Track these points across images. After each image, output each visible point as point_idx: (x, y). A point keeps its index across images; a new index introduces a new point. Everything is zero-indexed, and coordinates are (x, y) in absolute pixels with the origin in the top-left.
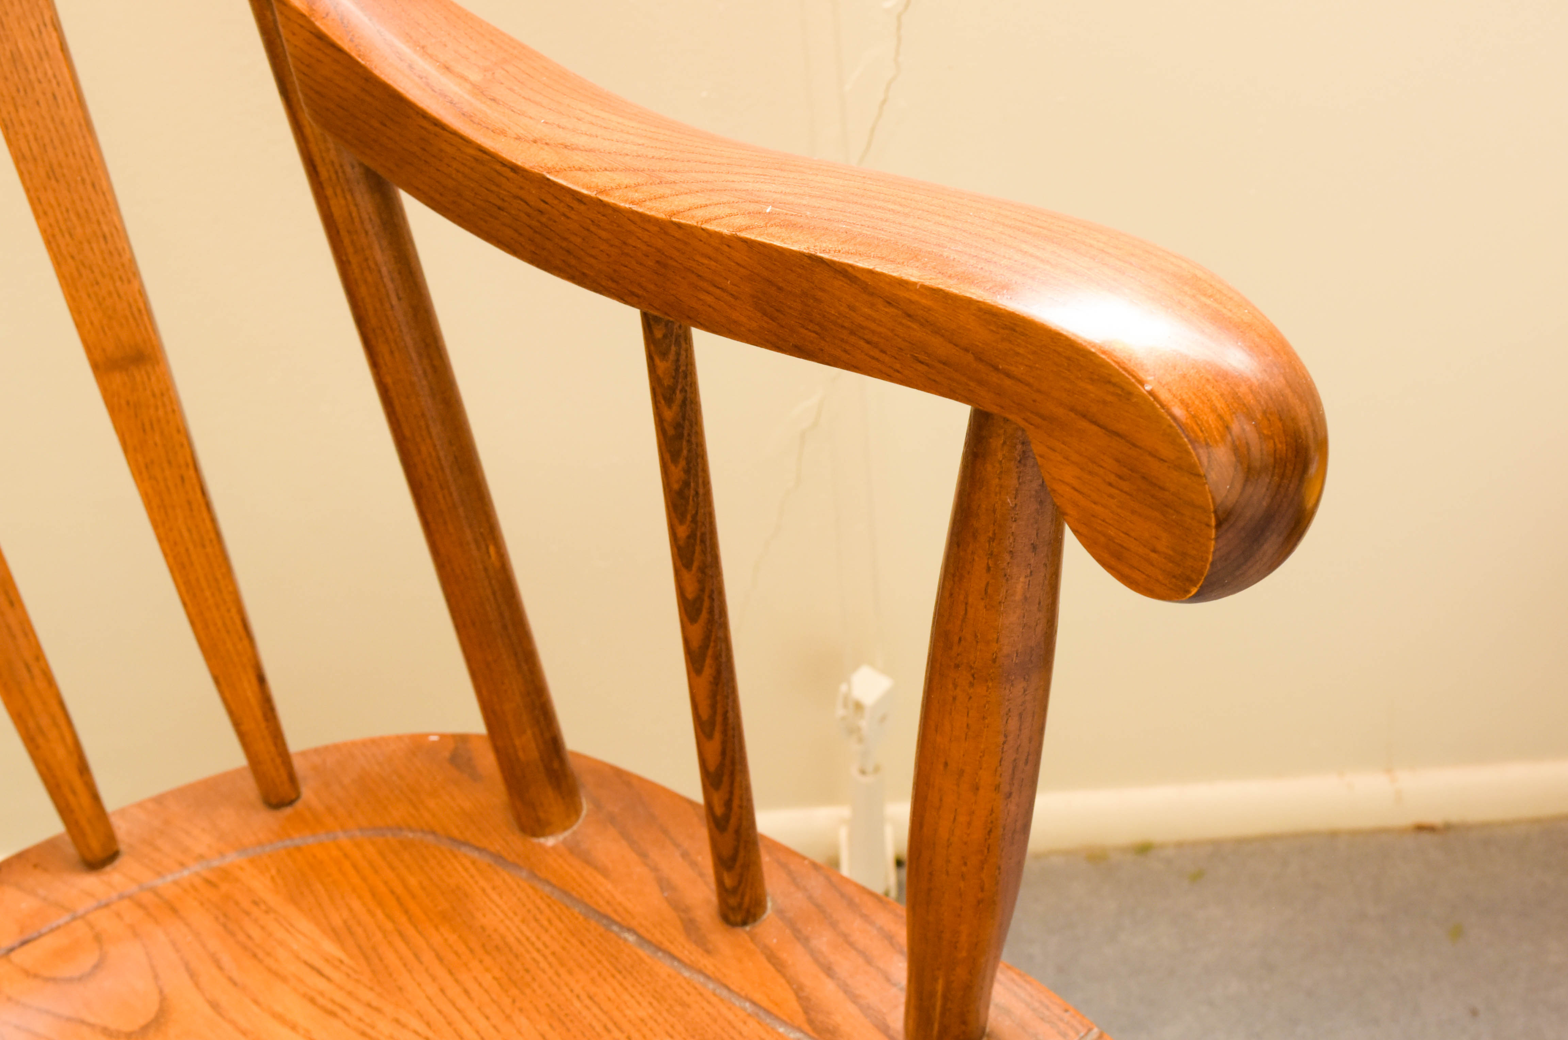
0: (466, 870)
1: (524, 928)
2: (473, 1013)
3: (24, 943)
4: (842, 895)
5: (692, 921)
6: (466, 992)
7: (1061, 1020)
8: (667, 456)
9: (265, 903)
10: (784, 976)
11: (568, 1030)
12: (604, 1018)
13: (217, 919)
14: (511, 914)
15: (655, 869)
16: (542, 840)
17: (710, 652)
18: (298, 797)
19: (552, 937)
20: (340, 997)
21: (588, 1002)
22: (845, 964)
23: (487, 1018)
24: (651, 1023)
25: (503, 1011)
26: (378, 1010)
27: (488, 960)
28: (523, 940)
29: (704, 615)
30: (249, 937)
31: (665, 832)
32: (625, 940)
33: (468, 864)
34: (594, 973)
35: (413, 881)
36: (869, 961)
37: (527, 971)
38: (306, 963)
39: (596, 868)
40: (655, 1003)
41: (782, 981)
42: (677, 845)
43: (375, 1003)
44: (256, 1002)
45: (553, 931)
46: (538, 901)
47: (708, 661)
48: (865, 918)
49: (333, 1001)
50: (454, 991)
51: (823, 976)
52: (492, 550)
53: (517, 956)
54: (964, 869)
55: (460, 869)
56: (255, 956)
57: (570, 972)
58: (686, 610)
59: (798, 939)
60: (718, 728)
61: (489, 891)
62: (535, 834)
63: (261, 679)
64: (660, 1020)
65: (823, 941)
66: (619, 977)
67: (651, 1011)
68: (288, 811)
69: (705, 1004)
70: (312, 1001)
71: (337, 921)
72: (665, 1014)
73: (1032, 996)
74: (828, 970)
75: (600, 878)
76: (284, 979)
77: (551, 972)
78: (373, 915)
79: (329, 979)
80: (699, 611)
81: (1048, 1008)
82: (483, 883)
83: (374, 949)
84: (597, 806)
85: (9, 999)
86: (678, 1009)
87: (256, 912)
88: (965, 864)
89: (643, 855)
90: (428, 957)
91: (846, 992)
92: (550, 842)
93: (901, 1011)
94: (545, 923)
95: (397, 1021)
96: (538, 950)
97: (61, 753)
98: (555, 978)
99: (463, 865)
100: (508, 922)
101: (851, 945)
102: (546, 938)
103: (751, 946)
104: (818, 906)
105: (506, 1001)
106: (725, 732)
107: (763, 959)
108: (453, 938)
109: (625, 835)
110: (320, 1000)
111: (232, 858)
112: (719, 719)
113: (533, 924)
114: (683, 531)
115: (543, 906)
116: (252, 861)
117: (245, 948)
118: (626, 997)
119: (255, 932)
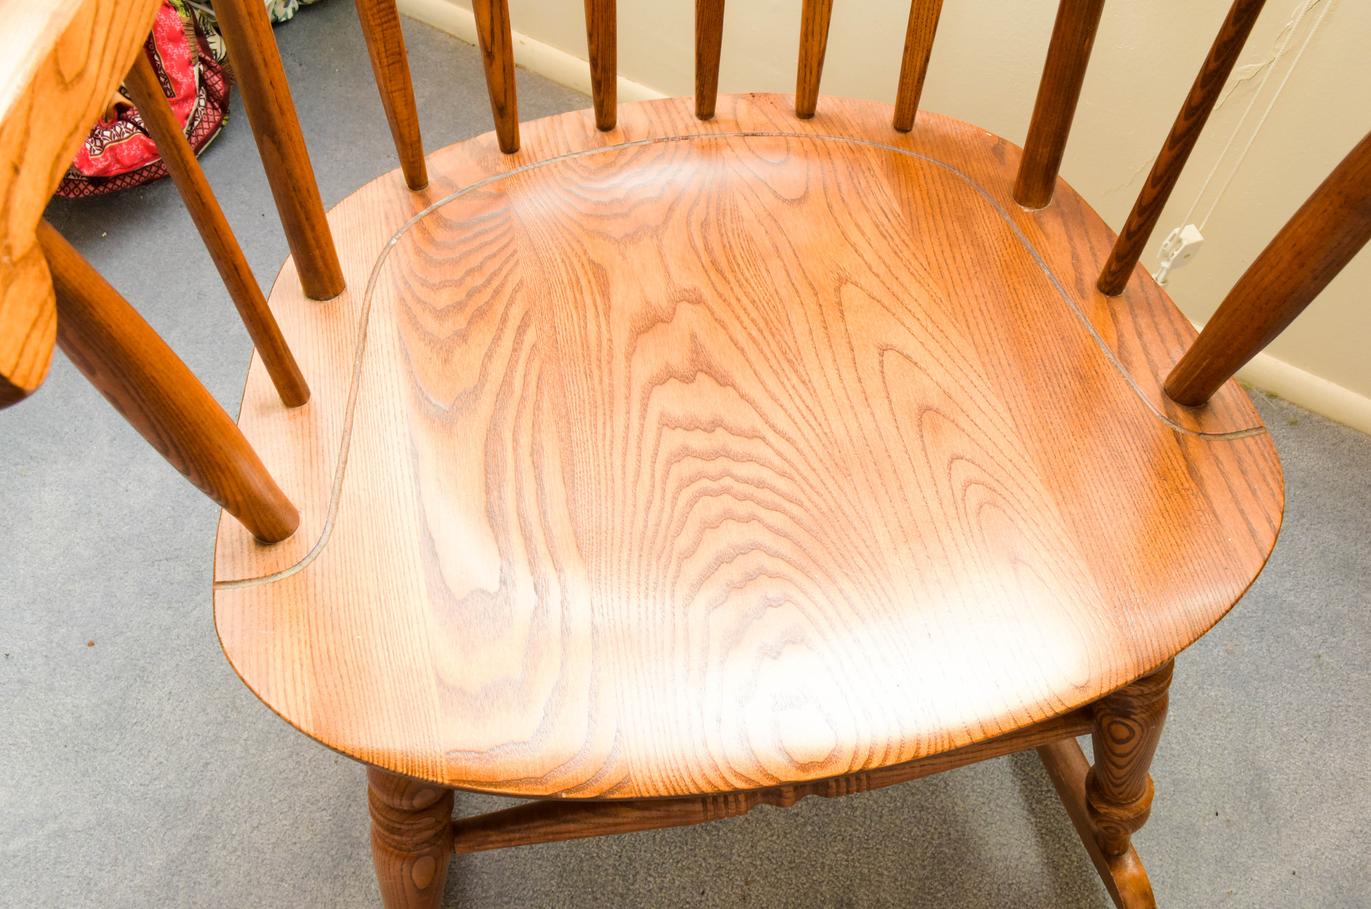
0: (979, 203)
1: (996, 243)
2: (953, 268)
3: (753, 135)
4: (1164, 305)
5: (1081, 280)
6: (954, 257)
7: (1249, 415)
8: (1232, 20)
9: (874, 171)
10: (1116, 327)
11: (997, 298)
12: (1017, 302)
13: (848, 168)
14: (992, 233)
15: (1073, 247)
16: (1022, 207)
17: (1184, 140)
18: (910, 130)
19: (1008, 253)
20: (891, 231)
21: (1012, 290)
22: (1149, 336)
23: (959, 275)
24: (1039, 315)
25: (968, 275)
26: (907, 245)
27: (971, 248)
28: (993, 248)
29: (1194, 118)
30: (860, 183)
31: (1087, 233)
32: (1044, 272)
33: (981, 200)
34: (1022, 280)
35: (950, 196)
36: (1163, 341)
37: (989, 263)
38: (881, 208)
39: (1044, 233)
40: (1045, 307)
41: (1114, 328)
42: (1090, 242)
43: (907, 242)
44: (850, 214)
45: (1009, 251)
46: (1008, 234)
47: (1180, 144)
48: (1171, 321)
49: (887, 231)
50: (948, 254)
51: (1136, 337)
52: (1088, 40)
53: (986, 254)
54: (1264, 306)
55: (976, 201)
56: (858, 193)
57: (1010, 273)
58: (1186, 110)
59: (1131, 314)
60: (1161, 184)
61: (986, 217)
62: (1020, 203)
63: (927, 59)
64: (1045, 315)
65: (1144, 321)
66: (1033, 287)
67: (1042, 309)
68: (902, 135)
69: (1070, 319)
70: (877, 226)
71: (904, 196)
72: (1048, 314)
73: (1239, 397)
74: (1140, 335)
75: (1044, 238)
76: (868, 211)
77: (1000, 269)
78: (924, 202)
79: (889, 220)
80: (1193, 115)
81: (1244, 407)
82: (984, 212)
83: (917, 218)
84: (1058, 205)
85: (737, 157)
86: (1056, 315)
87: (867, 173)
88: (1267, 304)
89: (1070, 239)
90: (942, 233)
91: (1144, 349)
92: (1026, 210)
93: (1169, 371)
94: (1007, 246)
95: (914, 255)
96: (998, 256)
97: (816, 50)
98: (1001, 272)
99: (978, 199)
100: (989, 236)
101: (1157, 329)
102: (1005, 252)
103: (1106, 305)
104: (1149, 304)
105: (972, 272)
106: (1163, 188)
107: (1109, 313)
108: (958, 231)
109: (1065, 224)
110: (881, 228)
111: (866, 143)
112: (1165, 179)
113: (1001, 243)
114: (1213, 66)
115: (1009, 237)
116: (875, 149)
117: (855, 187)
118: (1032, 297)
119: (863, 183)
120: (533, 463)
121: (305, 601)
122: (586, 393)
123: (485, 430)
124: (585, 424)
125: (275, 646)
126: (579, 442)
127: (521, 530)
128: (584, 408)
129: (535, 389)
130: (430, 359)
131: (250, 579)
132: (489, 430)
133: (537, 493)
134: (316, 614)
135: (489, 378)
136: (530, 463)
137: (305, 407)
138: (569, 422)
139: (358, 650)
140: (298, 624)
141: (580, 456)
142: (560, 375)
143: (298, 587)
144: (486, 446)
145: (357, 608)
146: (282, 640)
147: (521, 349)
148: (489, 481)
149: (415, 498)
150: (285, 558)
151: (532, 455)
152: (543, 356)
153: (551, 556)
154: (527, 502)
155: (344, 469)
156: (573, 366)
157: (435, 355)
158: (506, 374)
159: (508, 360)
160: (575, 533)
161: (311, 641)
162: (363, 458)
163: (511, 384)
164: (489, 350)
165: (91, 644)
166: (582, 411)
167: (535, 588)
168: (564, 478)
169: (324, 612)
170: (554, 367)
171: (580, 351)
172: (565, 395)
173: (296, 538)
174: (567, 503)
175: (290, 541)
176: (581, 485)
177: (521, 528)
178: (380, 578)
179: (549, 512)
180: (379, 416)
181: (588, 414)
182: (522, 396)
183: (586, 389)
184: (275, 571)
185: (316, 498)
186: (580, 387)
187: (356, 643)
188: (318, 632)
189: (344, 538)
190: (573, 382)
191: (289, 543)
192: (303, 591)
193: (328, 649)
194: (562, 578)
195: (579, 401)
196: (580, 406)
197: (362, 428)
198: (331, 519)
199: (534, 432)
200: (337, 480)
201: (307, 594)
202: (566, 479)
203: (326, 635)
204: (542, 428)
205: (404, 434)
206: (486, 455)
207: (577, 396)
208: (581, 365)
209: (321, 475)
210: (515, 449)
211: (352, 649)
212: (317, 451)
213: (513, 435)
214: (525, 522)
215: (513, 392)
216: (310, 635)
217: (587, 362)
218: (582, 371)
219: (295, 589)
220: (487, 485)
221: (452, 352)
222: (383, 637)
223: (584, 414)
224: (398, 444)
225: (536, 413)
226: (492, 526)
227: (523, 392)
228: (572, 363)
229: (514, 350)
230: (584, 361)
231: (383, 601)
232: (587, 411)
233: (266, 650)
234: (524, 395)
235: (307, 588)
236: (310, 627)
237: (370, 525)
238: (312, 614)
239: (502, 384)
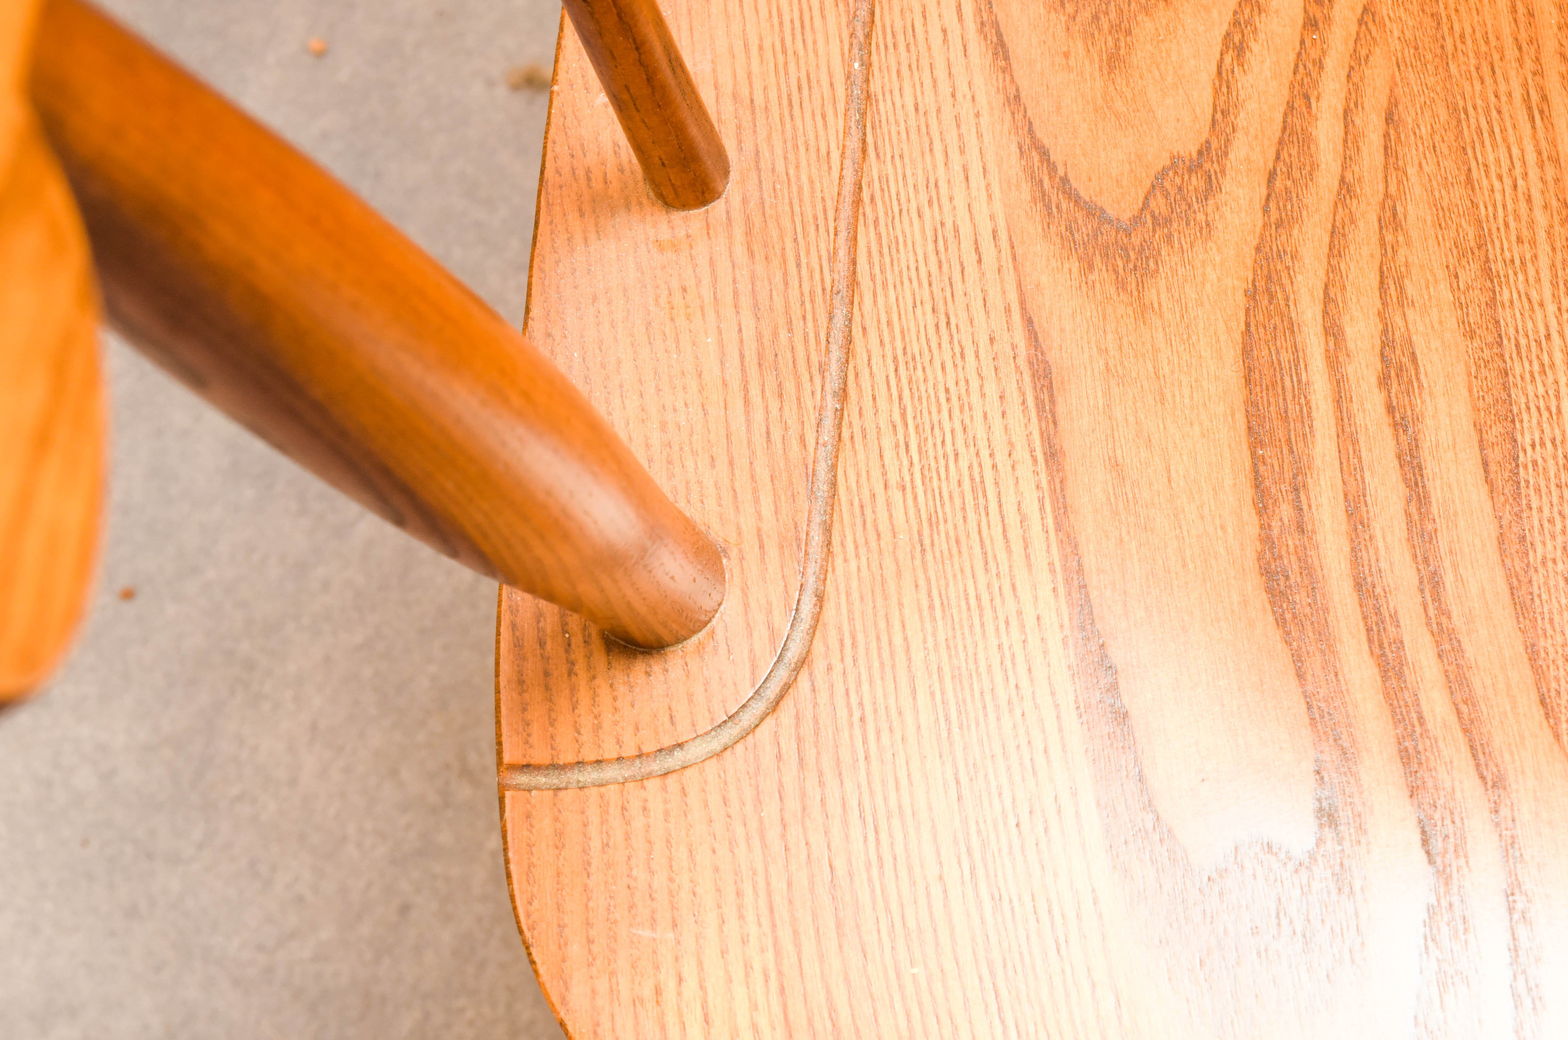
120: (1390, 409)
121: (757, 844)
122: (1534, 173)
123: (1240, 295)
124: (1538, 280)
125: (680, 980)
126: (1523, 342)
127: (1370, 641)
128: (1532, 224)
129: (1379, 159)
130: (1067, 55)
131: (599, 762)
132: (1251, 295)
133: (1408, 515)
134: (789, 885)
135: (1241, 120)
136: (1381, 410)
137: (718, 207)
138: (1487, 272)
139: (915, 1011)
140: (741, 917)
141: (1530, 388)
142: (1453, 109)
143: (733, 795)
144: (1246, 351)
145: (903, 873)
146: (700, 963)
147: (1328, 20)
148: (1262, 468)
149: (1050, 521)
150: (690, 697)
151: (1384, 381)
152: (1395, 44)
153: (1466, 731)
154: (1381, 545)
155: (840, 414)
156: (1488, 81)
157: (1080, 44)
158: (1290, 107)
159: (1292, 57)
160: (1533, 654)
161: (780, 973)
162: (893, 382)
163: (1306, 141)
164: (1236, 23)
165: (128, 595)
166: (1525, 233)
167: (1425, 842)
168: (1485, 464)
169: (812, 883)
170: (1431, 81)
171: (1507, 30)
172: (1469, 180)
173: (720, 635)
174: (1502, 552)
175: (701, 646)
176: (1538, 490)
177: (1369, 630)
178: (964, 781)
179: (1449, 579)
180: (931, 247)
181: (1544, 247)
182: (1342, 179)
183: (1531, 157)
184: (667, 742)
185: (767, 509)
186: (1515, 151)
187: (910, 988)
188: (798, 945)
189: (854, 645)
190: (1492, 132)
191: (700, 648)
192: (749, 808)
193: (829, 999)
194: (1505, 812)
195: (1515, 201)
196: (1517, 218)
197: (885, 285)
198: (811, 580)
199: (1384, 304)
200: (821, 452)
201: (761, 820)
202: (1493, 467)
203: (821, 958)
204: (1410, 290)
205: (1008, 310)
206: (1248, 381)
207: (1508, 182)
208: (1512, 74)
209: (776, 436)
210: (1333, 362)
211: (898, 1006)
212: (760, 356)
213: (1325, 313)
214: (1378, 612)
215: (1314, 167)
216: (778, 953)
217: (1529, 65)
218: (1517, 94)
219: (725, 801)
220: (1258, 483)
221: (1129, 33)
222: (985, 973)
223: (1533, 243)
224: (992, 340)
225: (1389, 238)
226: (1281, 622)
227: (1344, 168)
228: (1486, 70)
229: (1311, 24)
230: (1520, 61)
231: (977, 856)
232: (1542, 236)
233: (658, 991)
234: (1349, 176)
235: (758, 801)
236: (774, 925)
237: (925, 603)
238: (779, 885)
239: (1281, 142)
